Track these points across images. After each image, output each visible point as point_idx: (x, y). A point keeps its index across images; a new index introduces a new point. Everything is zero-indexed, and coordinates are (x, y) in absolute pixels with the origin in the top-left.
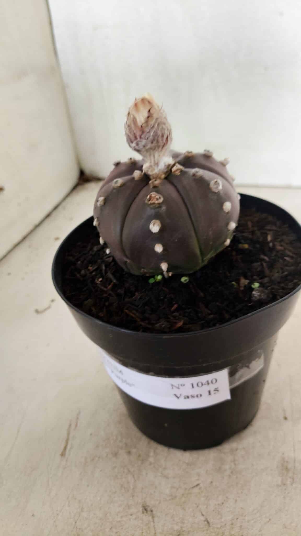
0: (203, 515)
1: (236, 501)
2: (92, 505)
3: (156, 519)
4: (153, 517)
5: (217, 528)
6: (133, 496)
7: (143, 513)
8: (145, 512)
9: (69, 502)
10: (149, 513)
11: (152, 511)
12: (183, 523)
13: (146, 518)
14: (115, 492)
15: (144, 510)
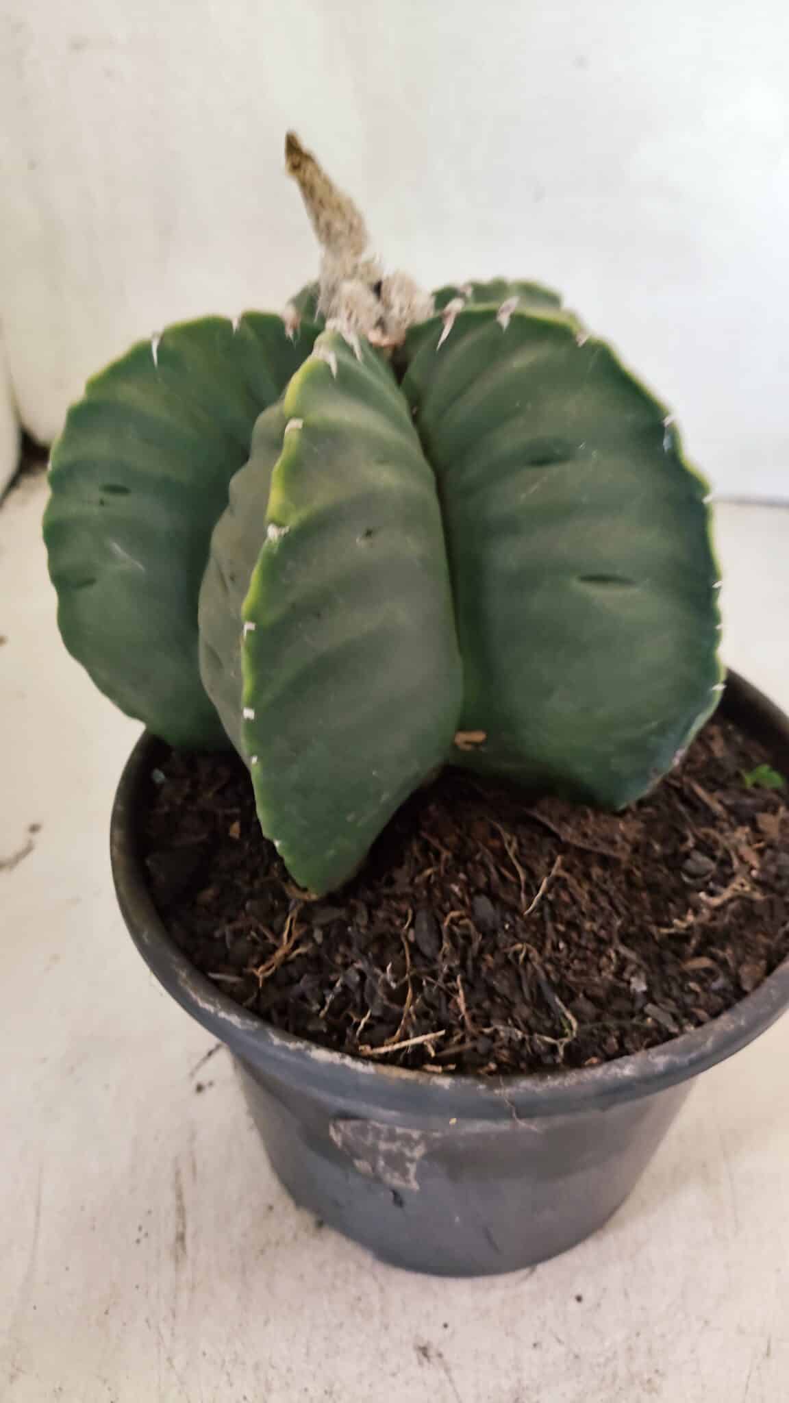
0: (559, 1341)
1: (626, 1295)
2: (289, 1370)
3: (455, 1374)
4: (447, 1370)
5: (599, 1365)
6: (386, 1328)
7: (420, 1363)
8: (425, 1360)
9: (228, 1374)
10: (435, 1360)
11: (440, 1355)
12: (517, 1368)
13: (432, 1374)
14: (341, 1325)
15: (422, 1357)
